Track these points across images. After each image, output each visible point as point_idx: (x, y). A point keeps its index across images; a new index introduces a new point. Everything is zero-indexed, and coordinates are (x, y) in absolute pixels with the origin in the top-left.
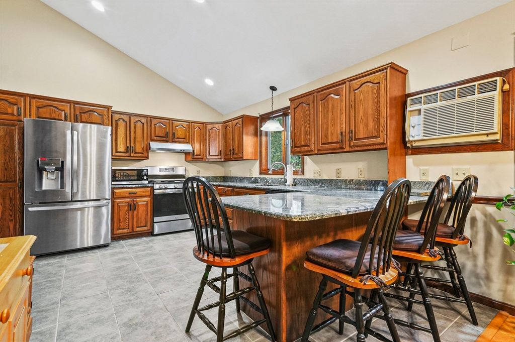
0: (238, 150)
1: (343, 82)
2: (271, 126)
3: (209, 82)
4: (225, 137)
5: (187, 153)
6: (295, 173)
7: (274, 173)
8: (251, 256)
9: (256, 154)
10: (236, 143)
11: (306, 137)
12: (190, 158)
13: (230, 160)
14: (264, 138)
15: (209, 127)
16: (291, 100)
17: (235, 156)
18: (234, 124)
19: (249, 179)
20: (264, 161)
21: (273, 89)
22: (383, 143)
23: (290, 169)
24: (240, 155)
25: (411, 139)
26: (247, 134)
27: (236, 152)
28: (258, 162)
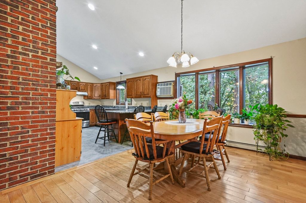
0: (108, 96)
1: (141, 77)
2: (120, 87)
3: (96, 68)
4: (102, 89)
5: (84, 96)
6: (129, 104)
7: (121, 104)
8: (112, 123)
9: (115, 97)
10: (107, 92)
11: (131, 93)
12: (86, 98)
13: (104, 99)
14: (118, 91)
15: (95, 85)
16: (127, 79)
17: (106, 97)
18: (106, 85)
19: (112, 107)
20: (118, 99)
21: (121, 73)
22: (150, 96)
23: (127, 103)
24: (108, 97)
25: (158, 95)
26: (111, 89)
27: (107, 96)
28: (115, 100)
